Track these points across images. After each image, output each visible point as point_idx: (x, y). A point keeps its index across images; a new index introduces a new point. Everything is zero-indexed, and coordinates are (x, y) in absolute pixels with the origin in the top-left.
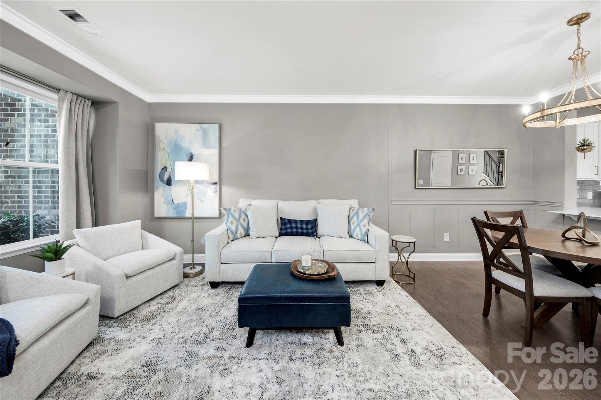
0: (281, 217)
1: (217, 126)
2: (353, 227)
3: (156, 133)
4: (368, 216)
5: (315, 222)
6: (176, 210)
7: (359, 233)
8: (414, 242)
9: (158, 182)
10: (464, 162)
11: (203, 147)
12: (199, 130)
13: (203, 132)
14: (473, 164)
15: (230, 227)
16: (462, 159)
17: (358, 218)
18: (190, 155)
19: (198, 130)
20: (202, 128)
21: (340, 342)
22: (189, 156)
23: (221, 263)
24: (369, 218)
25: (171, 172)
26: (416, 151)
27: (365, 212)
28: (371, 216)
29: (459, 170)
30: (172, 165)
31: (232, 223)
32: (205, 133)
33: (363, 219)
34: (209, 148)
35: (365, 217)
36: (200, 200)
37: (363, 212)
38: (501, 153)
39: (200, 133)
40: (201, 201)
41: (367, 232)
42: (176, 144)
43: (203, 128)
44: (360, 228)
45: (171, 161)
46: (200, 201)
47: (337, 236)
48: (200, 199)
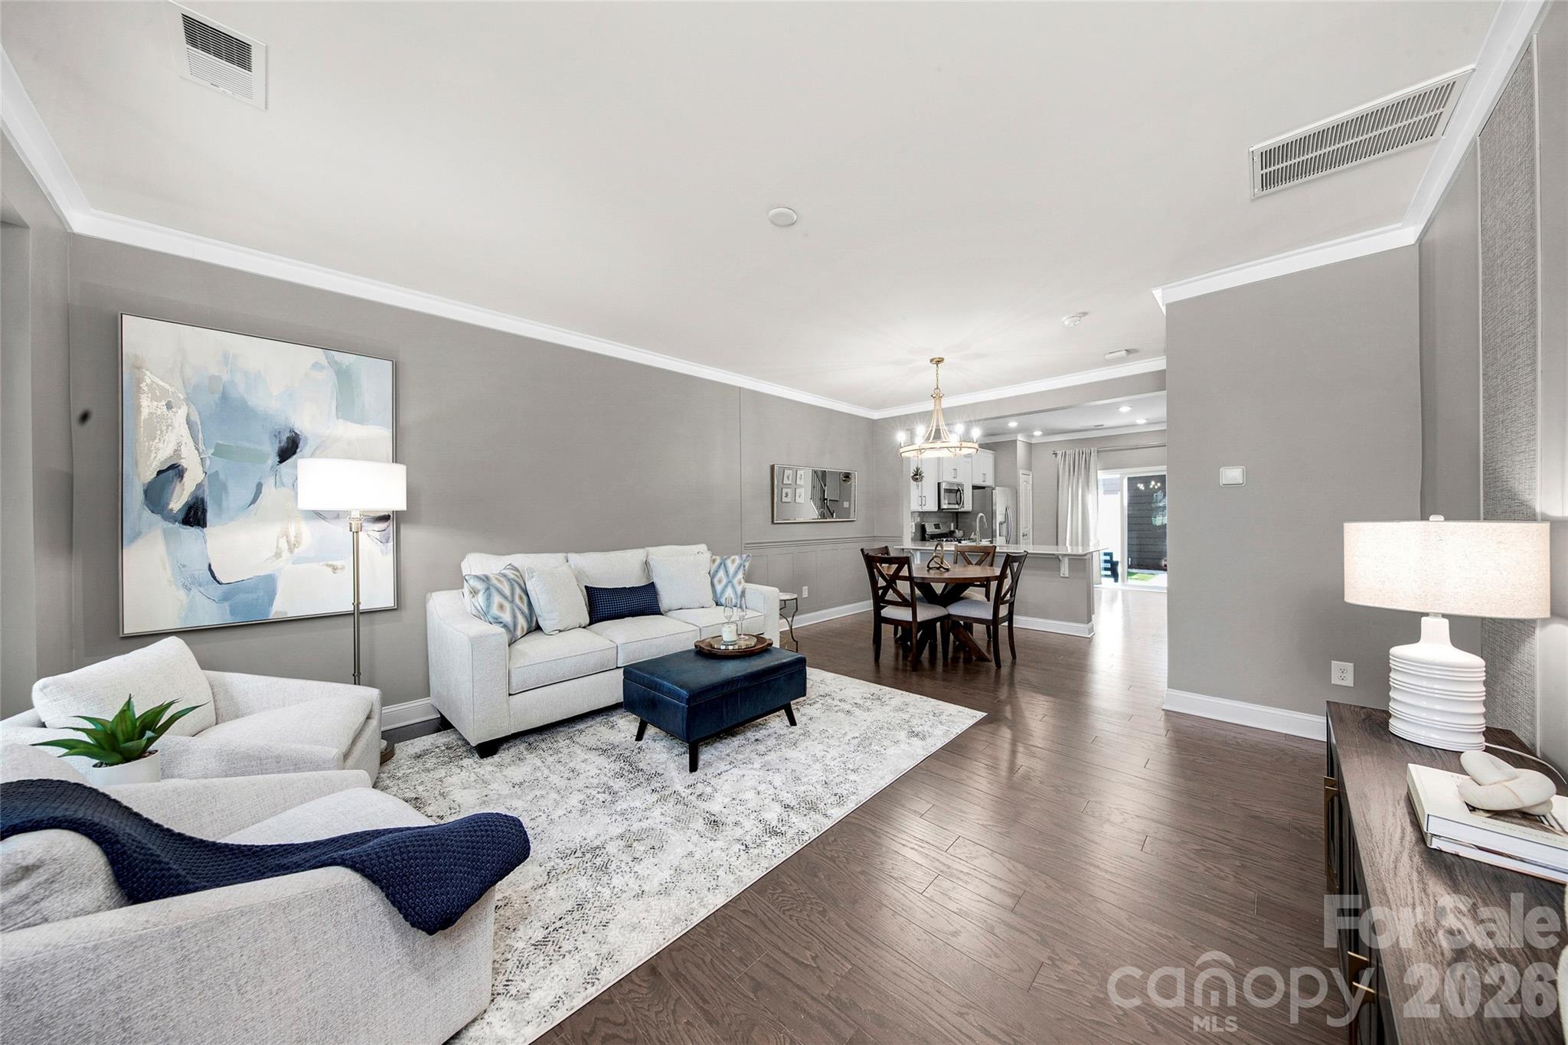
0: (586, 587)
1: (388, 365)
2: (719, 588)
3: (127, 349)
4: (742, 567)
5: (651, 588)
6: (226, 605)
7: (732, 596)
8: (796, 599)
9: (140, 517)
10: (790, 482)
11: (338, 418)
12: (323, 368)
13: (337, 375)
14: (801, 486)
15: (500, 617)
16: (788, 477)
17: (727, 572)
18: (288, 434)
19: (316, 366)
20: (333, 364)
21: (793, 722)
22: (284, 438)
23: (510, 695)
24: (745, 570)
25: (206, 483)
26: (772, 468)
27: (738, 561)
28: (747, 567)
29: (784, 495)
30: (208, 462)
31: (501, 607)
32: (344, 377)
33: (736, 572)
34: (362, 421)
35: (739, 569)
36: (330, 566)
37: (733, 561)
38: (847, 476)
39: (328, 376)
40: (335, 569)
41: (743, 593)
42: (224, 397)
43: (336, 363)
44: (733, 586)
45: (202, 447)
46: (330, 569)
47: (698, 605)
48: (330, 563)
